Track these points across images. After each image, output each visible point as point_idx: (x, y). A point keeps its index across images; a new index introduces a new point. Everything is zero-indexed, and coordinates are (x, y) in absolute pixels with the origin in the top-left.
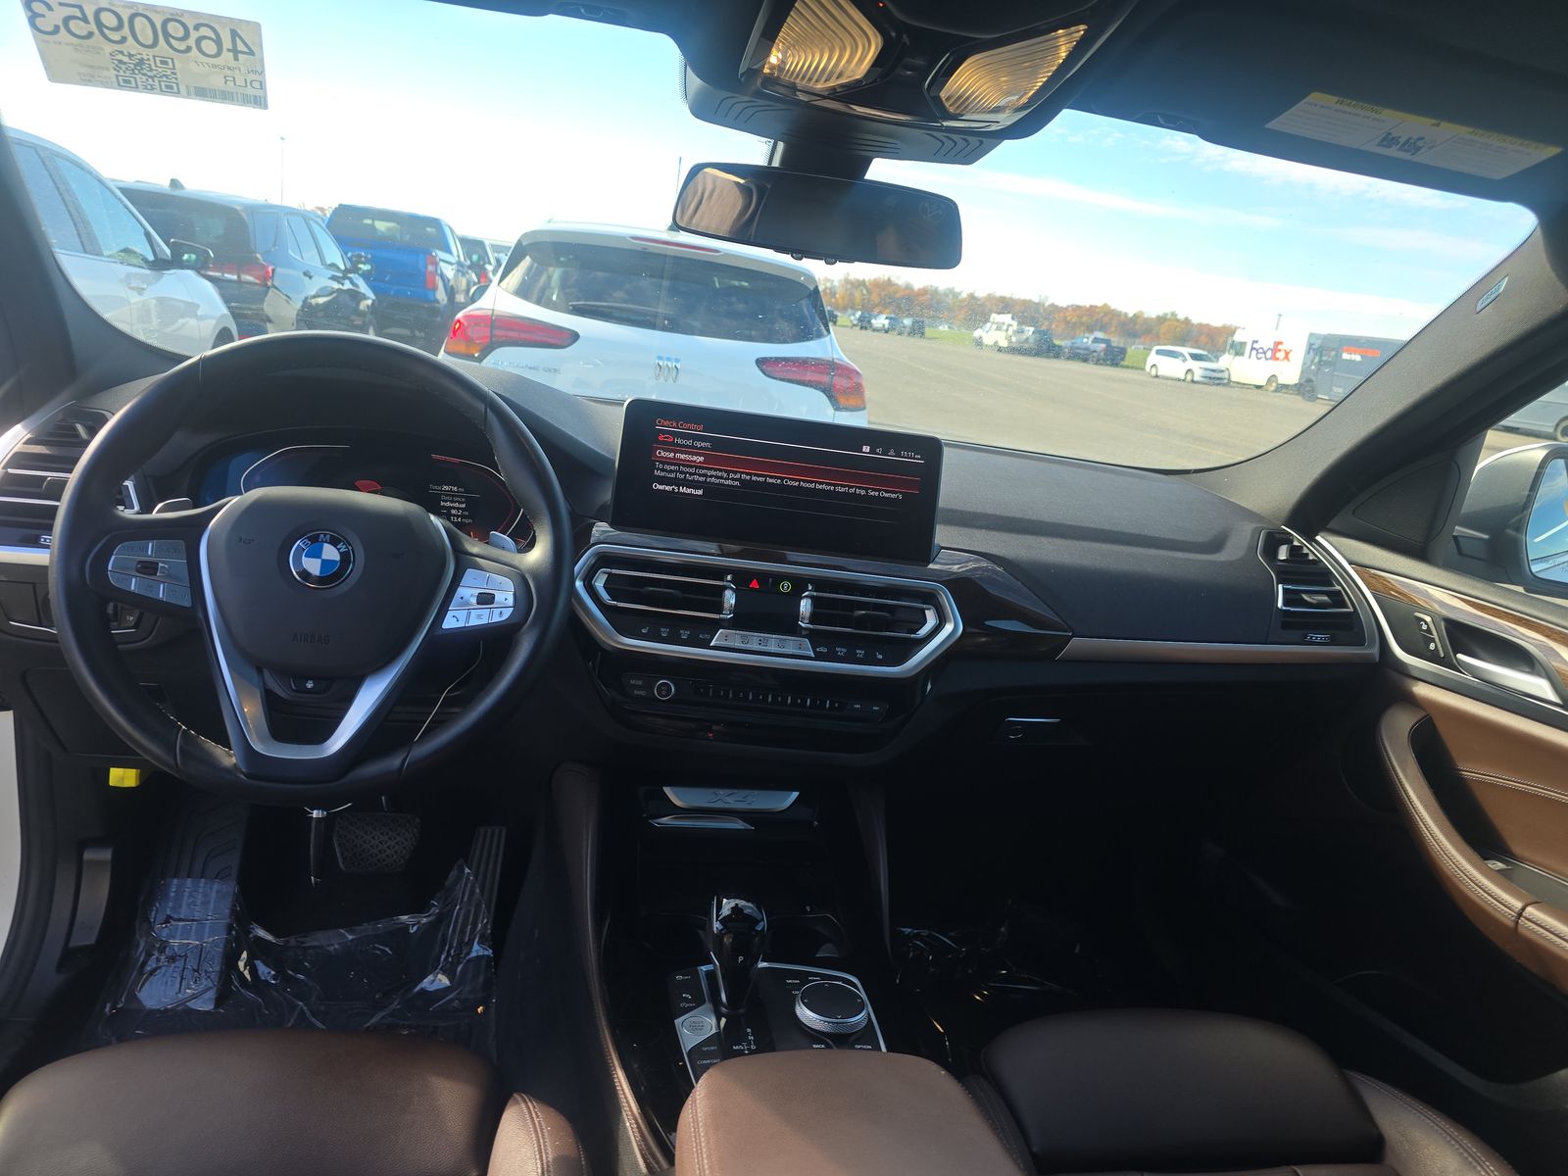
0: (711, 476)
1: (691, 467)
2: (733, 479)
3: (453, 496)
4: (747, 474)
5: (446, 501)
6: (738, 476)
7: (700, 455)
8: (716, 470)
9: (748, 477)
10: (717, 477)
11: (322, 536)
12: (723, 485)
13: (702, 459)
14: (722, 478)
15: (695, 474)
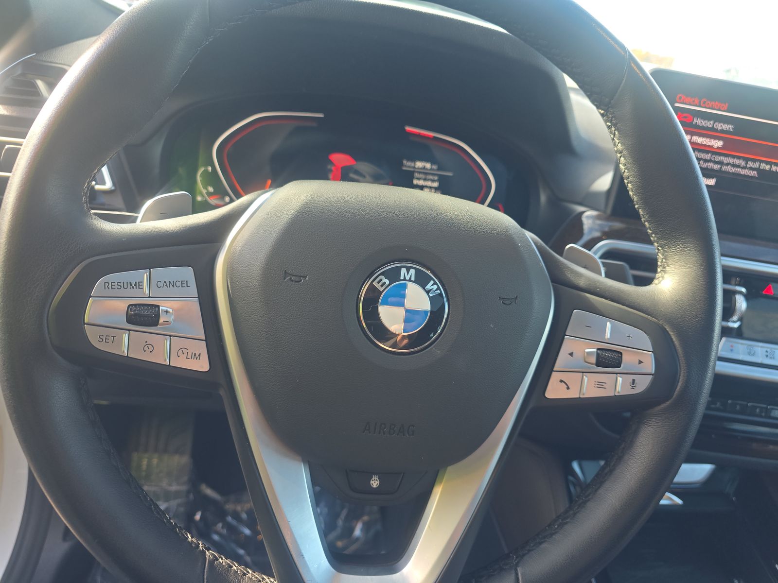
0: (727, 164)
1: (707, 152)
2: (751, 169)
3: (426, 174)
4: (767, 163)
5: (419, 179)
6: (756, 165)
7: (719, 138)
8: (734, 157)
9: (768, 167)
10: (734, 165)
11: (404, 271)
12: (740, 175)
13: (719, 144)
14: (738, 166)
15: (710, 161)
